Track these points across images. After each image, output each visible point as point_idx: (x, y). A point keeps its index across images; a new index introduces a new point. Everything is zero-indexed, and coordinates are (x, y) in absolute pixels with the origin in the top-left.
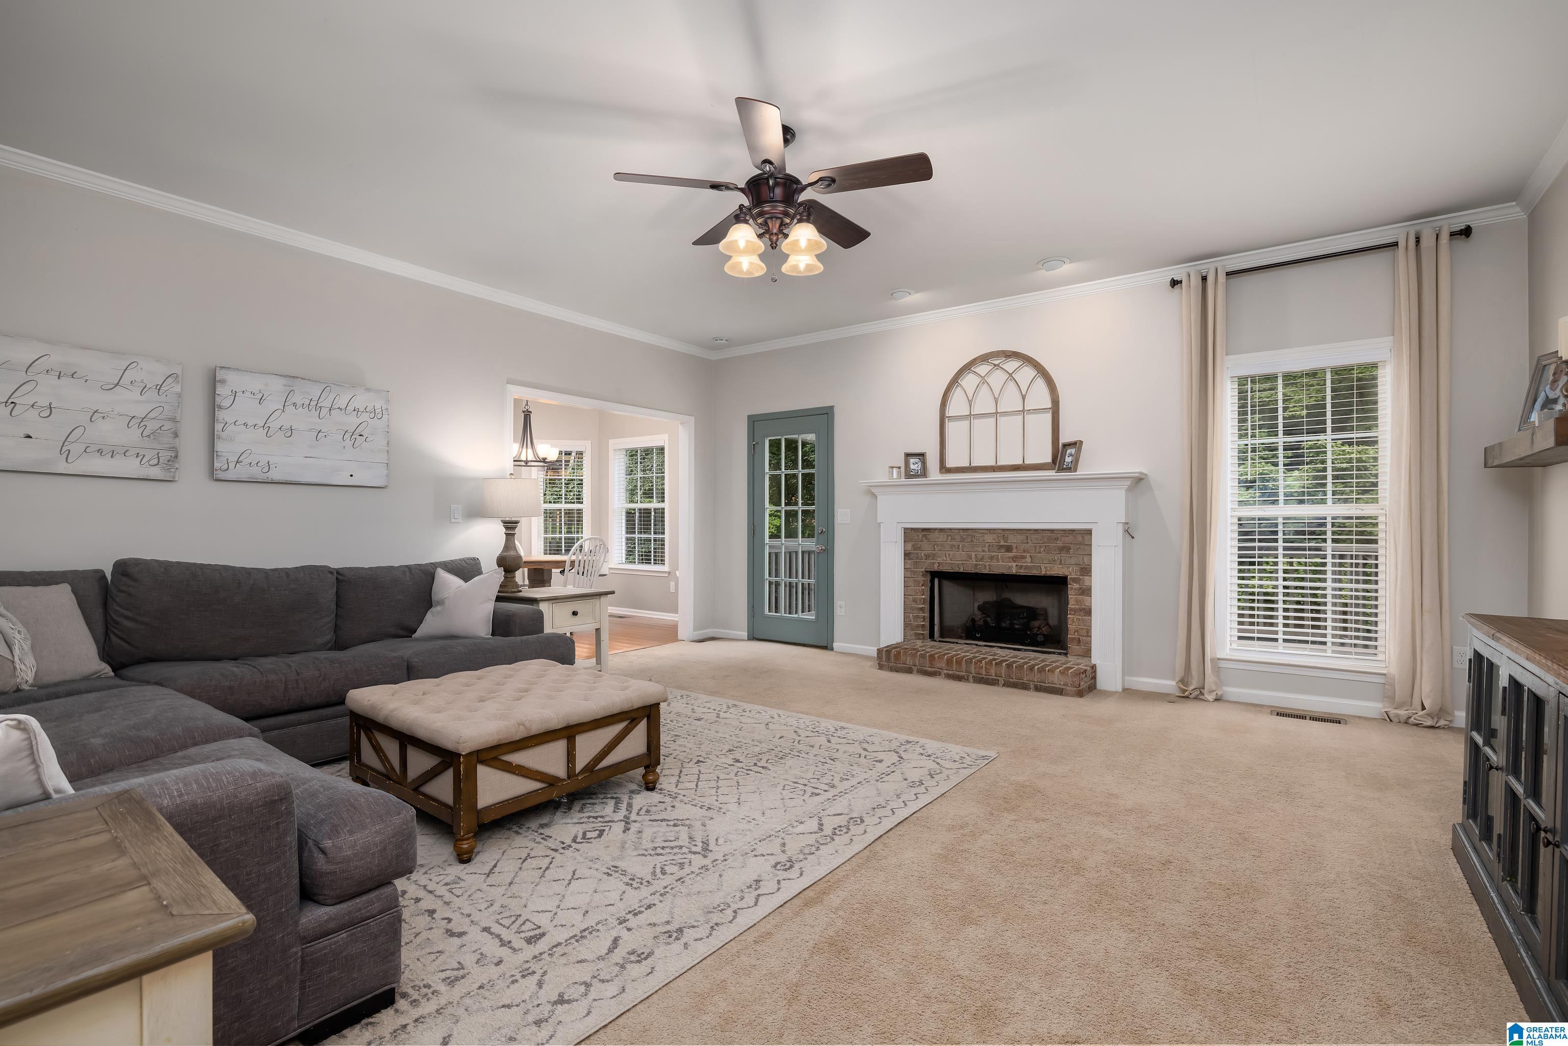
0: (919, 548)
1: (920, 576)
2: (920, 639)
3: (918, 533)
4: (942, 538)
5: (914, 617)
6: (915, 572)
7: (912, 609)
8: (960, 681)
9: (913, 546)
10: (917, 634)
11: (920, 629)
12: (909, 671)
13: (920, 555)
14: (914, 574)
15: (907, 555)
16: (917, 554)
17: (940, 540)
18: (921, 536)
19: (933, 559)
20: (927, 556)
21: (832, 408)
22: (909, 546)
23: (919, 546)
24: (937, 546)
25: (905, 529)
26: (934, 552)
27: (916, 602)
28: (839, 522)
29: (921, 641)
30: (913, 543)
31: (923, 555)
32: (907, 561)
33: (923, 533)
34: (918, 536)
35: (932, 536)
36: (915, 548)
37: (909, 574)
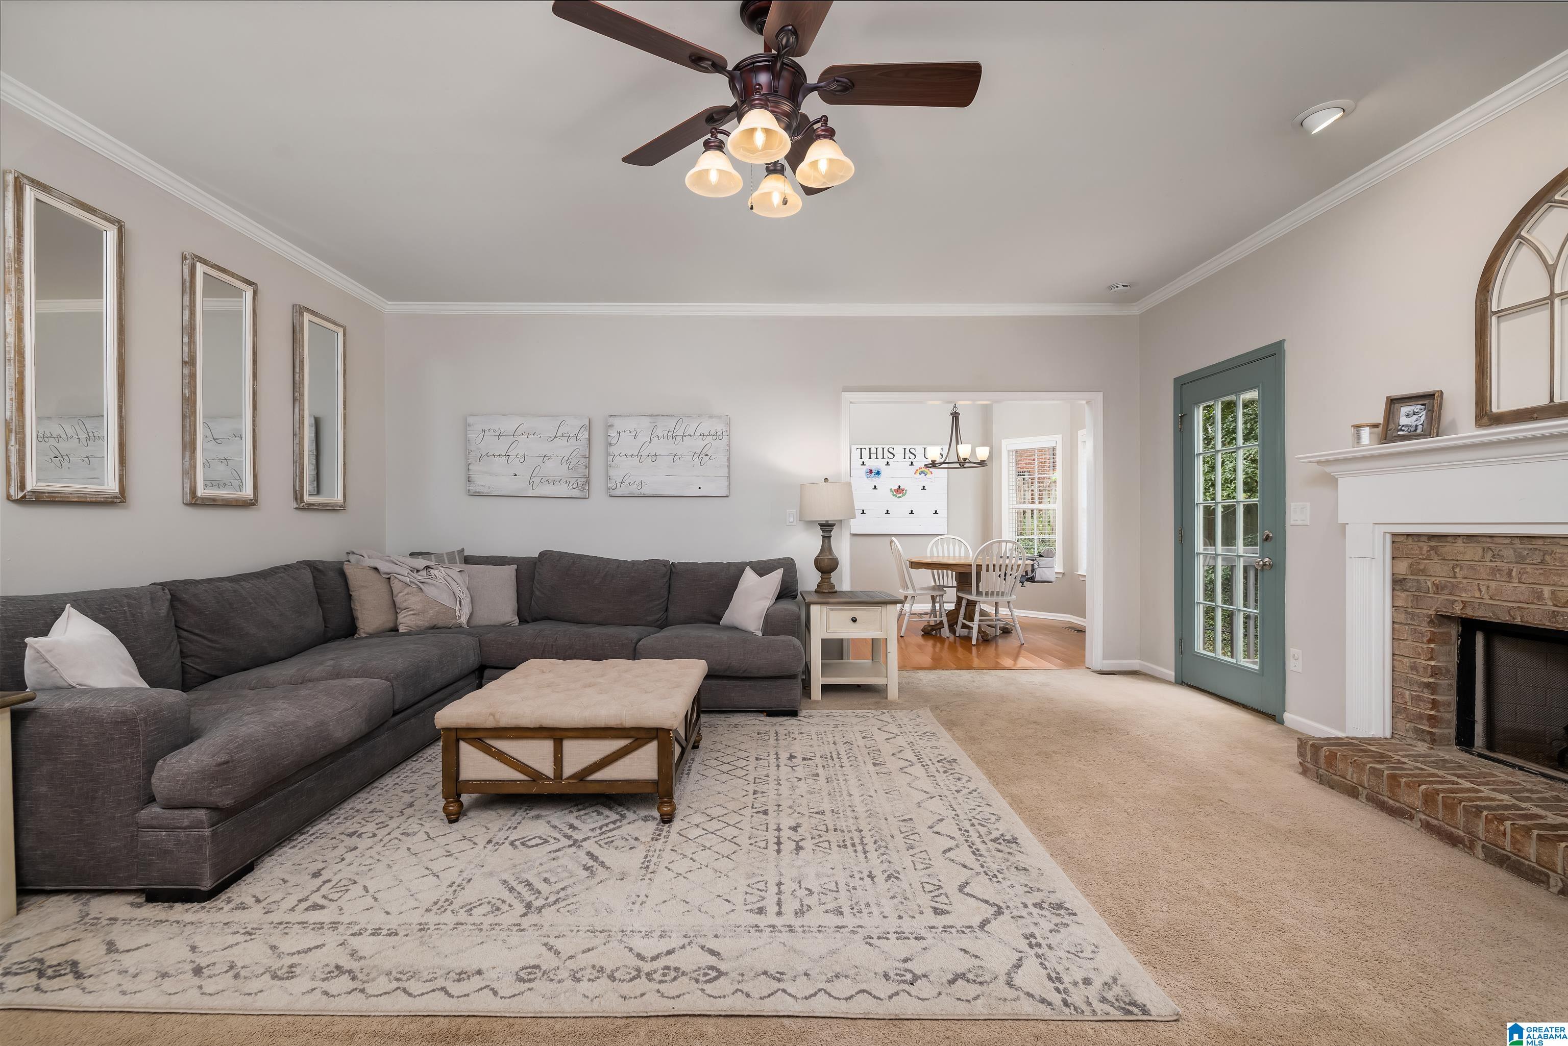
0: (1423, 572)
1: (1425, 624)
2: (1424, 741)
3: (1421, 544)
4: (1472, 553)
5: (1412, 697)
6: (1413, 614)
7: (1411, 682)
8: (1454, 845)
9: (1411, 565)
10: (1416, 730)
11: (1425, 722)
12: (1352, 792)
13: (1423, 584)
14: (1413, 619)
15: (1398, 583)
16: (1418, 581)
17: (1467, 557)
18: (1425, 549)
19: (1451, 594)
20: (1439, 588)
21: (1280, 344)
22: (1403, 567)
23: (1422, 567)
24: (1461, 568)
25: (1394, 535)
26: (1454, 580)
27: (1417, 671)
28: (1292, 522)
29: (1426, 745)
30: (1410, 561)
31: (1429, 584)
32: (1399, 593)
33: (1433, 544)
34: (1421, 548)
35: (1447, 549)
36: (1414, 570)
37: (1402, 617)
